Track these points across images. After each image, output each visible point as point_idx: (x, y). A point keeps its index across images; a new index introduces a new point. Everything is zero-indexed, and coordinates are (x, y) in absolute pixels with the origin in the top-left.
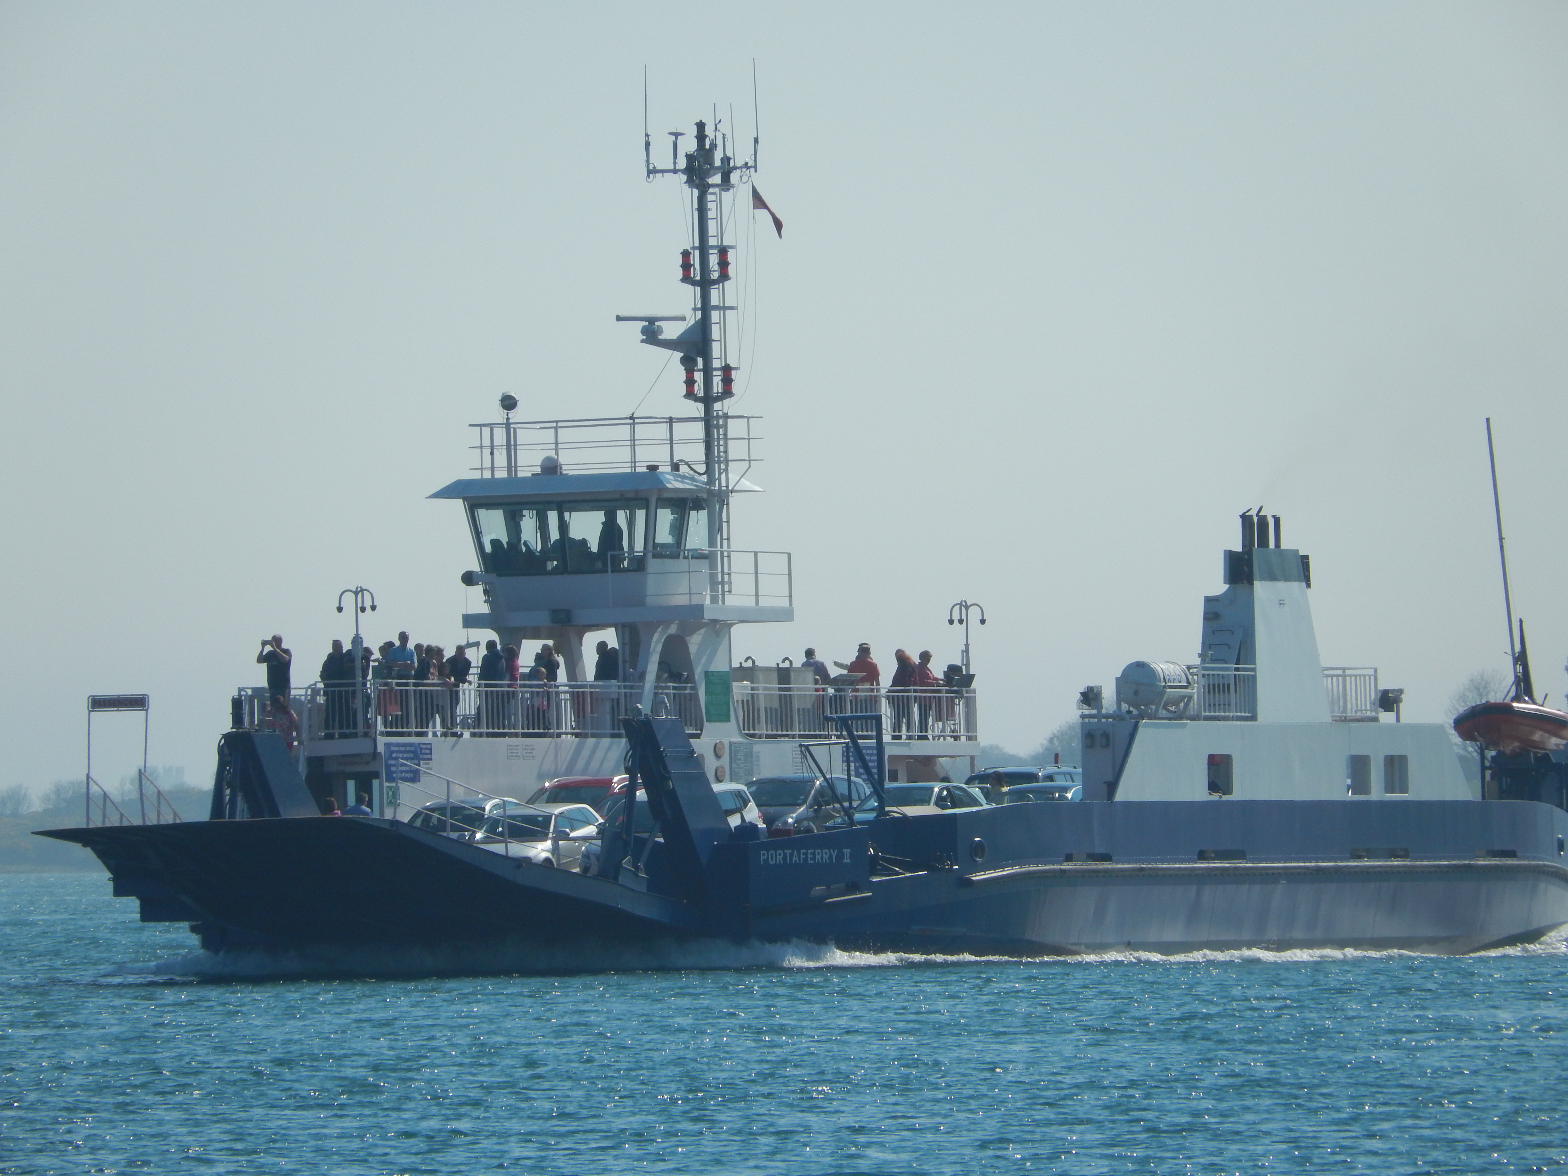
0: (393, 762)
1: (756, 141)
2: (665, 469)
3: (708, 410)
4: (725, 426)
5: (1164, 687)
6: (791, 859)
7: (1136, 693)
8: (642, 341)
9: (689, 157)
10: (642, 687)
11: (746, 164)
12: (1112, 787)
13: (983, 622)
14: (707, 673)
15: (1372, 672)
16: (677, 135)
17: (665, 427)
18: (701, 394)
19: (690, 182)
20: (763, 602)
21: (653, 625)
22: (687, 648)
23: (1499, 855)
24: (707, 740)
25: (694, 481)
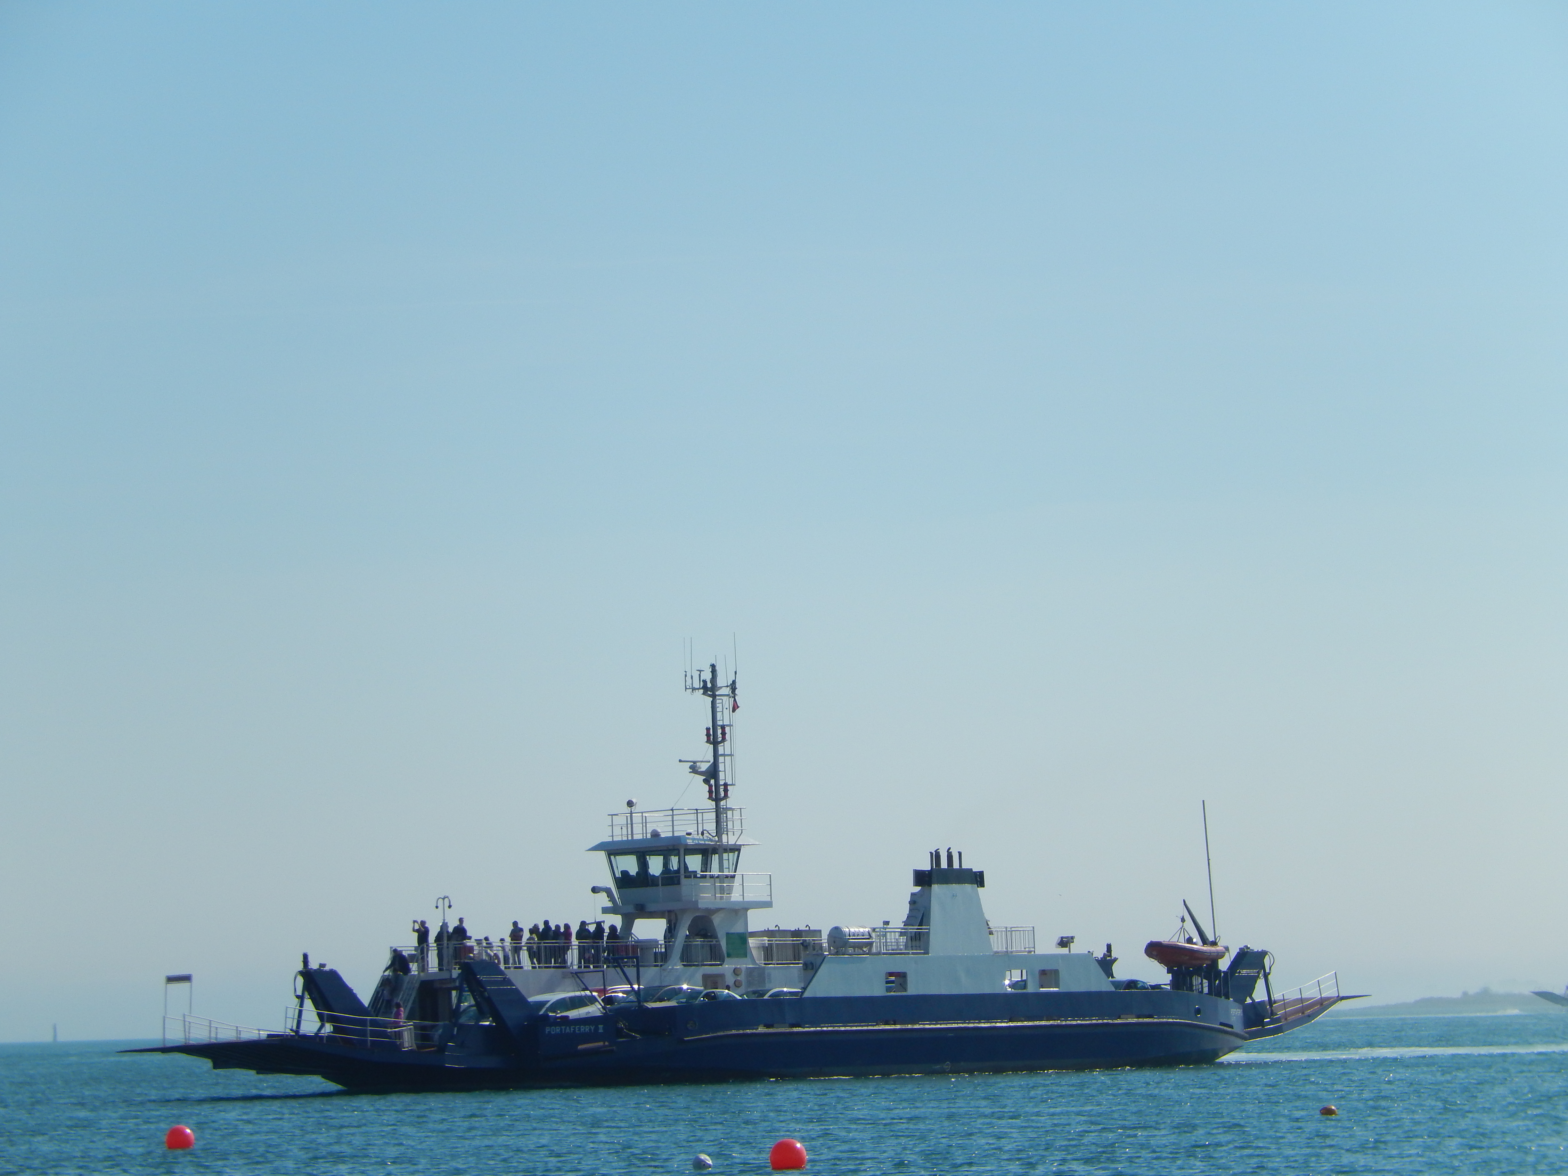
3: (718, 805)
4: (726, 813)
5: (849, 939)
6: (565, 1031)
7: (834, 942)
9: (705, 682)
12: (804, 990)
14: (727, 934)
15: (1032, 929)
16: (700, 671)
17: (693, 814)
18: (715, 797)
19: (706, 694)
20: (748, 899)
21: (684, 911)
22: (711, 922)
23: (1138, 1017)
24: (728, 967)
25: (711, 841)
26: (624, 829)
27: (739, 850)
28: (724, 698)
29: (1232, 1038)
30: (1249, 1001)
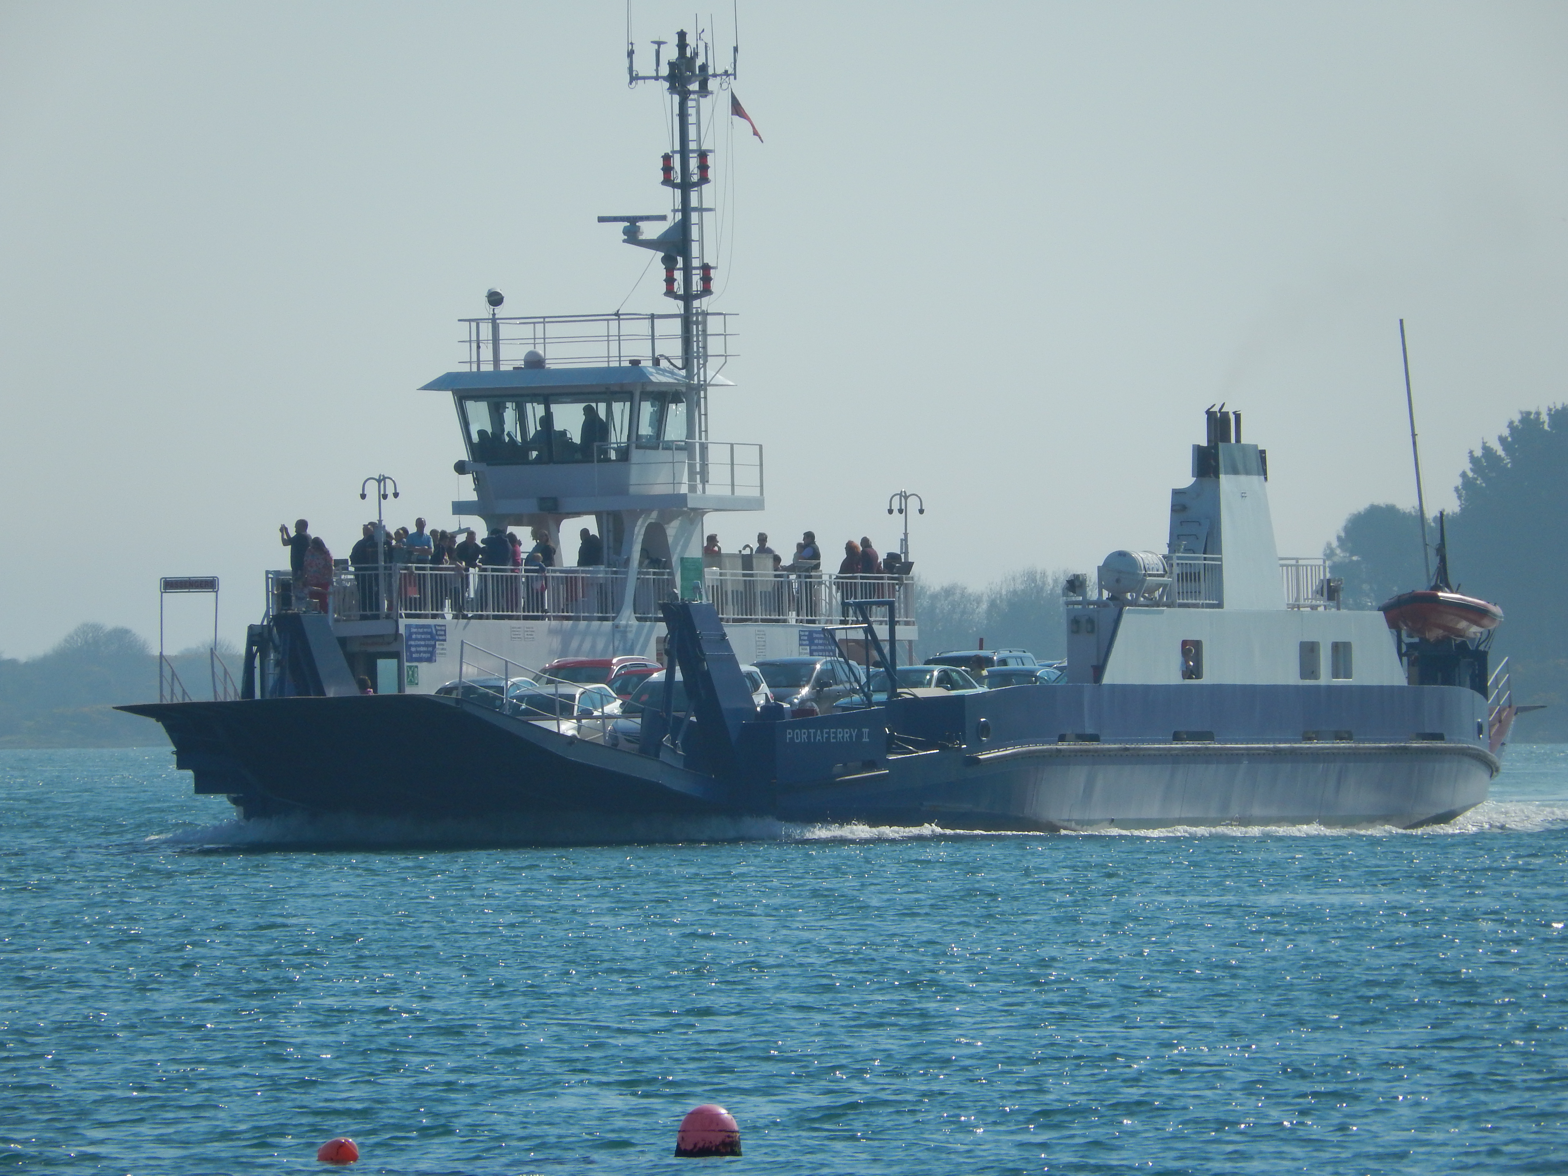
0: (413, 643)
1: (736, 49)
2: (646, 364)
3: (687, 307)
4: (705, 323)
7: (1118, 581)
8: (624, 241)
9: (671, 65)
10: (626, 573)
11: (726, 72)
12: (1099, 670)
13: (921, 511)
16: (659, 44)
17: (647, 323)
18: (681, 292)
19: (672, 89)
20: (739, 492)
21: (636, 513)
22: (665, 535)
23: (1430, 738)
25: (672, 375)
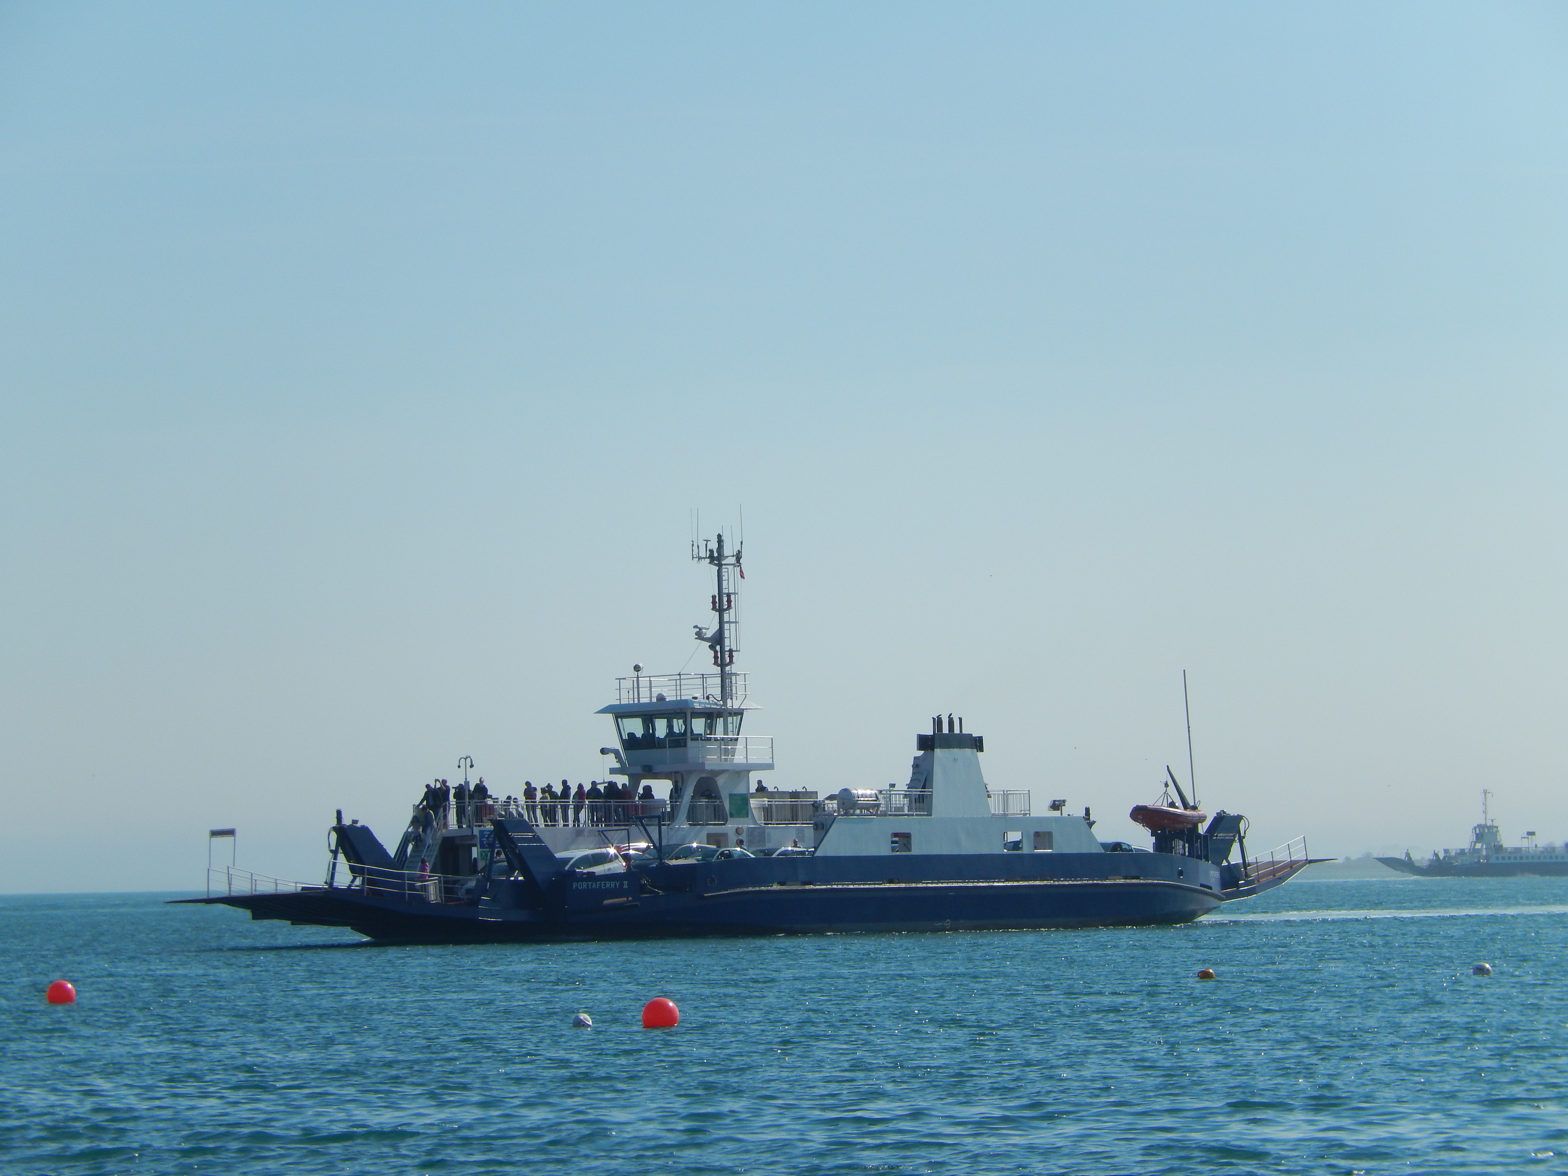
3: (723, 670)
4: (731, 678)
5: (857, 800)
6: (592, 886)
7: (843, 804)
8: (696, 638)
9: (711, 551)
12: (816, 849)
14: (731, 795)
15: (1027, 792)
16: (707, 541)
17: (700, 679)
18: (720, 663)
19: (712, 563)
21: (690, 772)
22: (715, 782)
23: (1126, 878)
24: (731, 826)
25: (717, 705)
26: (631, 692)
27: (742, 714)
28: (730, 568)
29: (1212, 899)
30: (1225, 863)
